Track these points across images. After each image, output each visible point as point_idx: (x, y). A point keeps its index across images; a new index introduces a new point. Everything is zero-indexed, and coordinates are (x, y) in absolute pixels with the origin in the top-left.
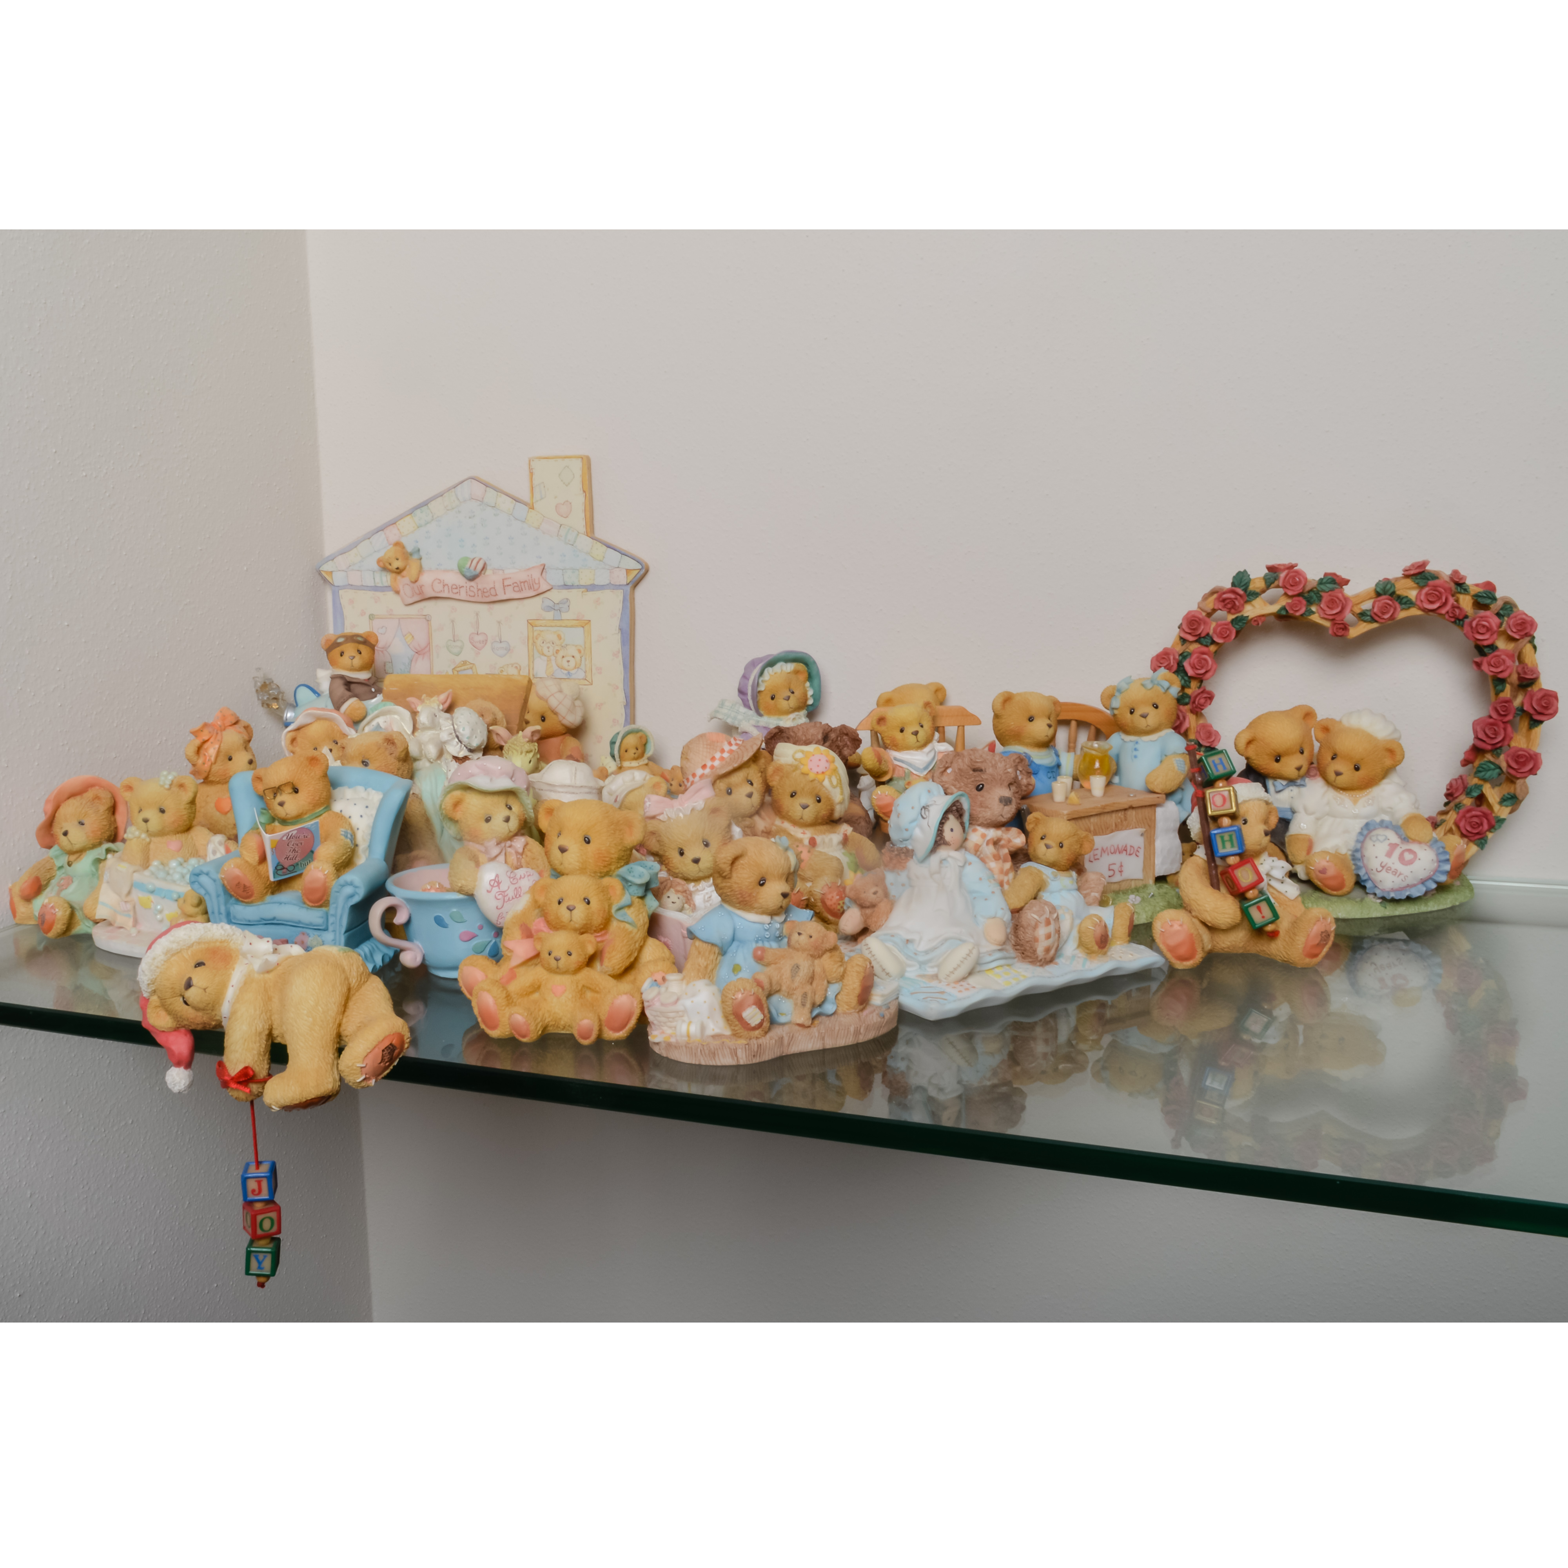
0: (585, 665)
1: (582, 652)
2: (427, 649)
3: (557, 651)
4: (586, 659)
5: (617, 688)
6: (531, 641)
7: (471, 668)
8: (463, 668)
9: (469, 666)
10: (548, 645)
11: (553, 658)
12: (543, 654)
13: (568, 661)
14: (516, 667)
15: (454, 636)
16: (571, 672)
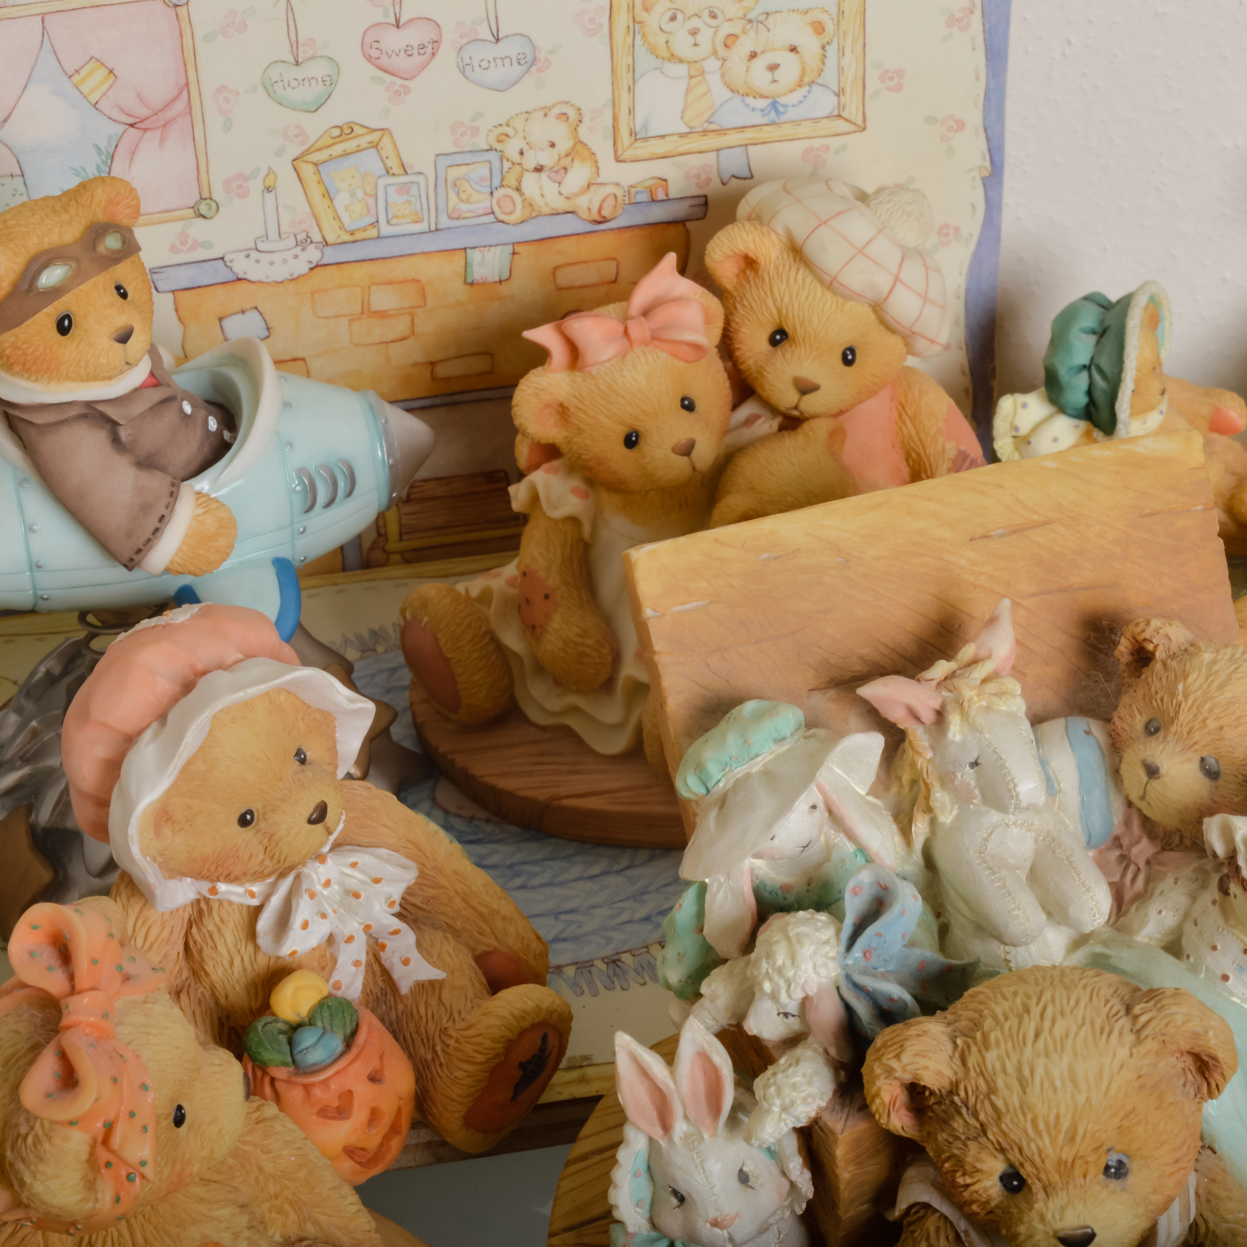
0: (841, 71)
1: (830, 28)
2: (180, 106)
3: (730, 41)
4: (842, 51)
5: (961, 125)
6: (622, 20)
7: (375, 146)
8: (338, 149)
9: (363, 141)
10: (695, 23)
11: (712, 65)
12: (673, 58)
13: (773, 68)
14: (564, 116)
15: (294, 46)
16: (783, 100)
